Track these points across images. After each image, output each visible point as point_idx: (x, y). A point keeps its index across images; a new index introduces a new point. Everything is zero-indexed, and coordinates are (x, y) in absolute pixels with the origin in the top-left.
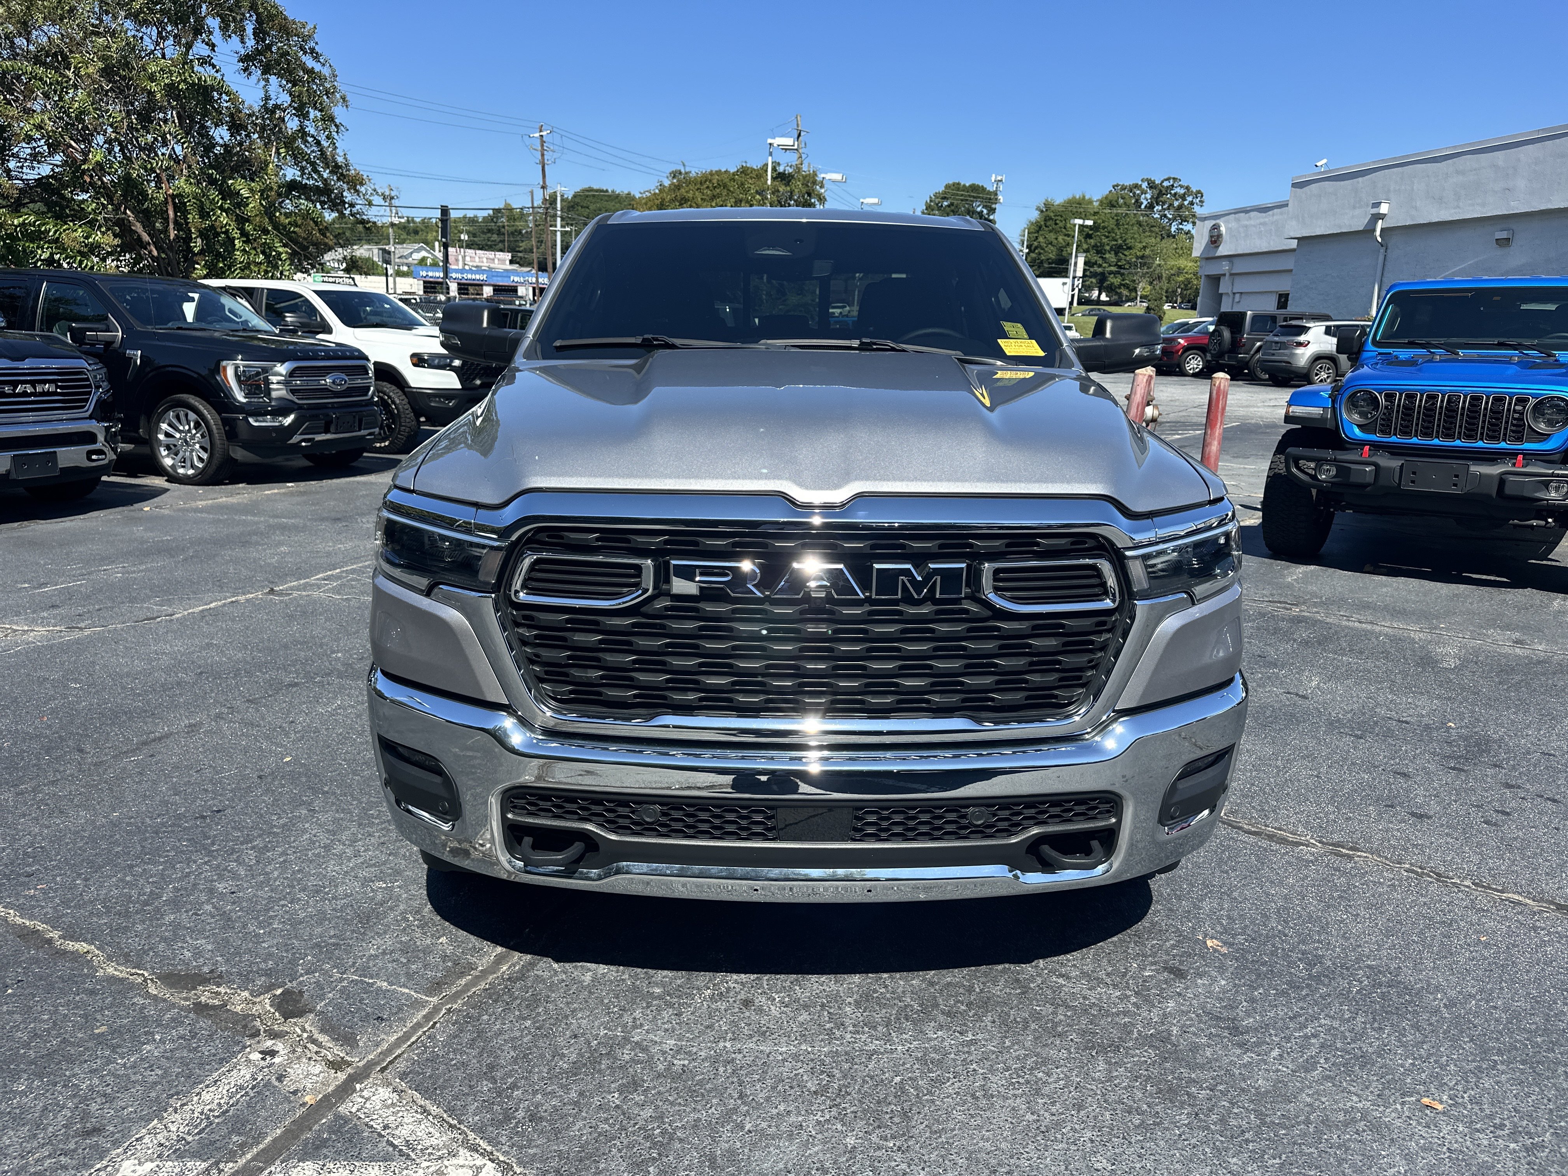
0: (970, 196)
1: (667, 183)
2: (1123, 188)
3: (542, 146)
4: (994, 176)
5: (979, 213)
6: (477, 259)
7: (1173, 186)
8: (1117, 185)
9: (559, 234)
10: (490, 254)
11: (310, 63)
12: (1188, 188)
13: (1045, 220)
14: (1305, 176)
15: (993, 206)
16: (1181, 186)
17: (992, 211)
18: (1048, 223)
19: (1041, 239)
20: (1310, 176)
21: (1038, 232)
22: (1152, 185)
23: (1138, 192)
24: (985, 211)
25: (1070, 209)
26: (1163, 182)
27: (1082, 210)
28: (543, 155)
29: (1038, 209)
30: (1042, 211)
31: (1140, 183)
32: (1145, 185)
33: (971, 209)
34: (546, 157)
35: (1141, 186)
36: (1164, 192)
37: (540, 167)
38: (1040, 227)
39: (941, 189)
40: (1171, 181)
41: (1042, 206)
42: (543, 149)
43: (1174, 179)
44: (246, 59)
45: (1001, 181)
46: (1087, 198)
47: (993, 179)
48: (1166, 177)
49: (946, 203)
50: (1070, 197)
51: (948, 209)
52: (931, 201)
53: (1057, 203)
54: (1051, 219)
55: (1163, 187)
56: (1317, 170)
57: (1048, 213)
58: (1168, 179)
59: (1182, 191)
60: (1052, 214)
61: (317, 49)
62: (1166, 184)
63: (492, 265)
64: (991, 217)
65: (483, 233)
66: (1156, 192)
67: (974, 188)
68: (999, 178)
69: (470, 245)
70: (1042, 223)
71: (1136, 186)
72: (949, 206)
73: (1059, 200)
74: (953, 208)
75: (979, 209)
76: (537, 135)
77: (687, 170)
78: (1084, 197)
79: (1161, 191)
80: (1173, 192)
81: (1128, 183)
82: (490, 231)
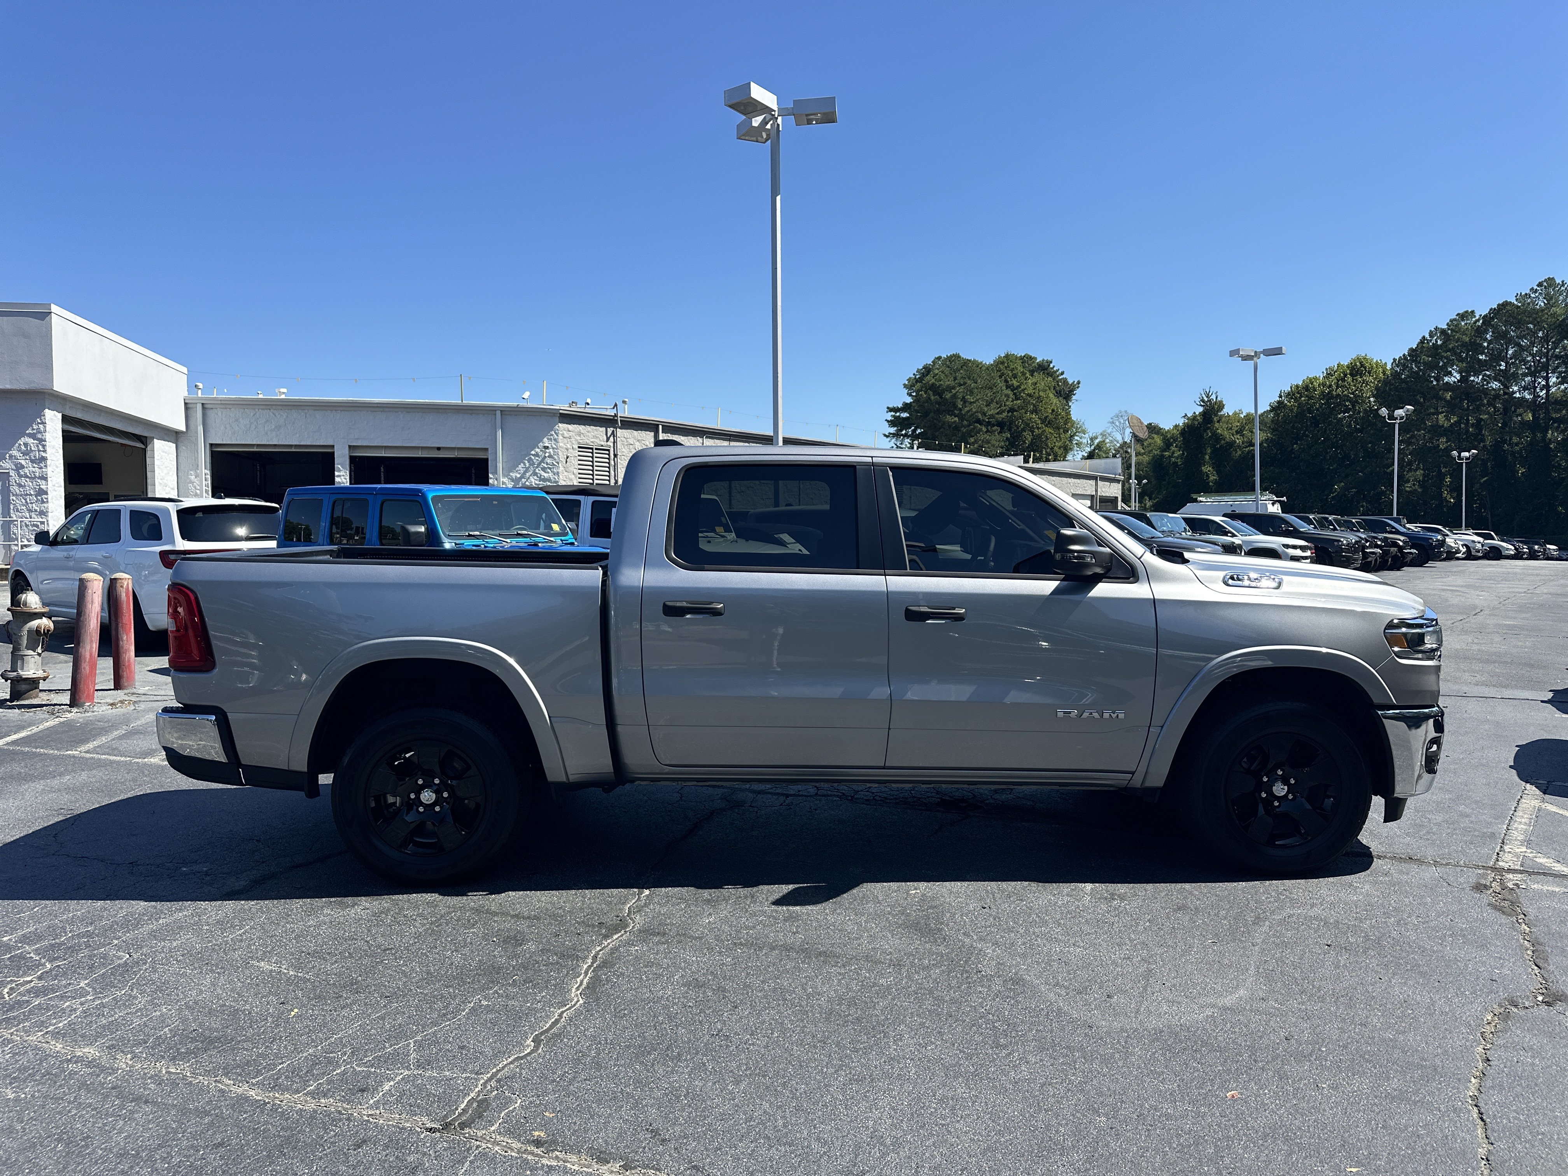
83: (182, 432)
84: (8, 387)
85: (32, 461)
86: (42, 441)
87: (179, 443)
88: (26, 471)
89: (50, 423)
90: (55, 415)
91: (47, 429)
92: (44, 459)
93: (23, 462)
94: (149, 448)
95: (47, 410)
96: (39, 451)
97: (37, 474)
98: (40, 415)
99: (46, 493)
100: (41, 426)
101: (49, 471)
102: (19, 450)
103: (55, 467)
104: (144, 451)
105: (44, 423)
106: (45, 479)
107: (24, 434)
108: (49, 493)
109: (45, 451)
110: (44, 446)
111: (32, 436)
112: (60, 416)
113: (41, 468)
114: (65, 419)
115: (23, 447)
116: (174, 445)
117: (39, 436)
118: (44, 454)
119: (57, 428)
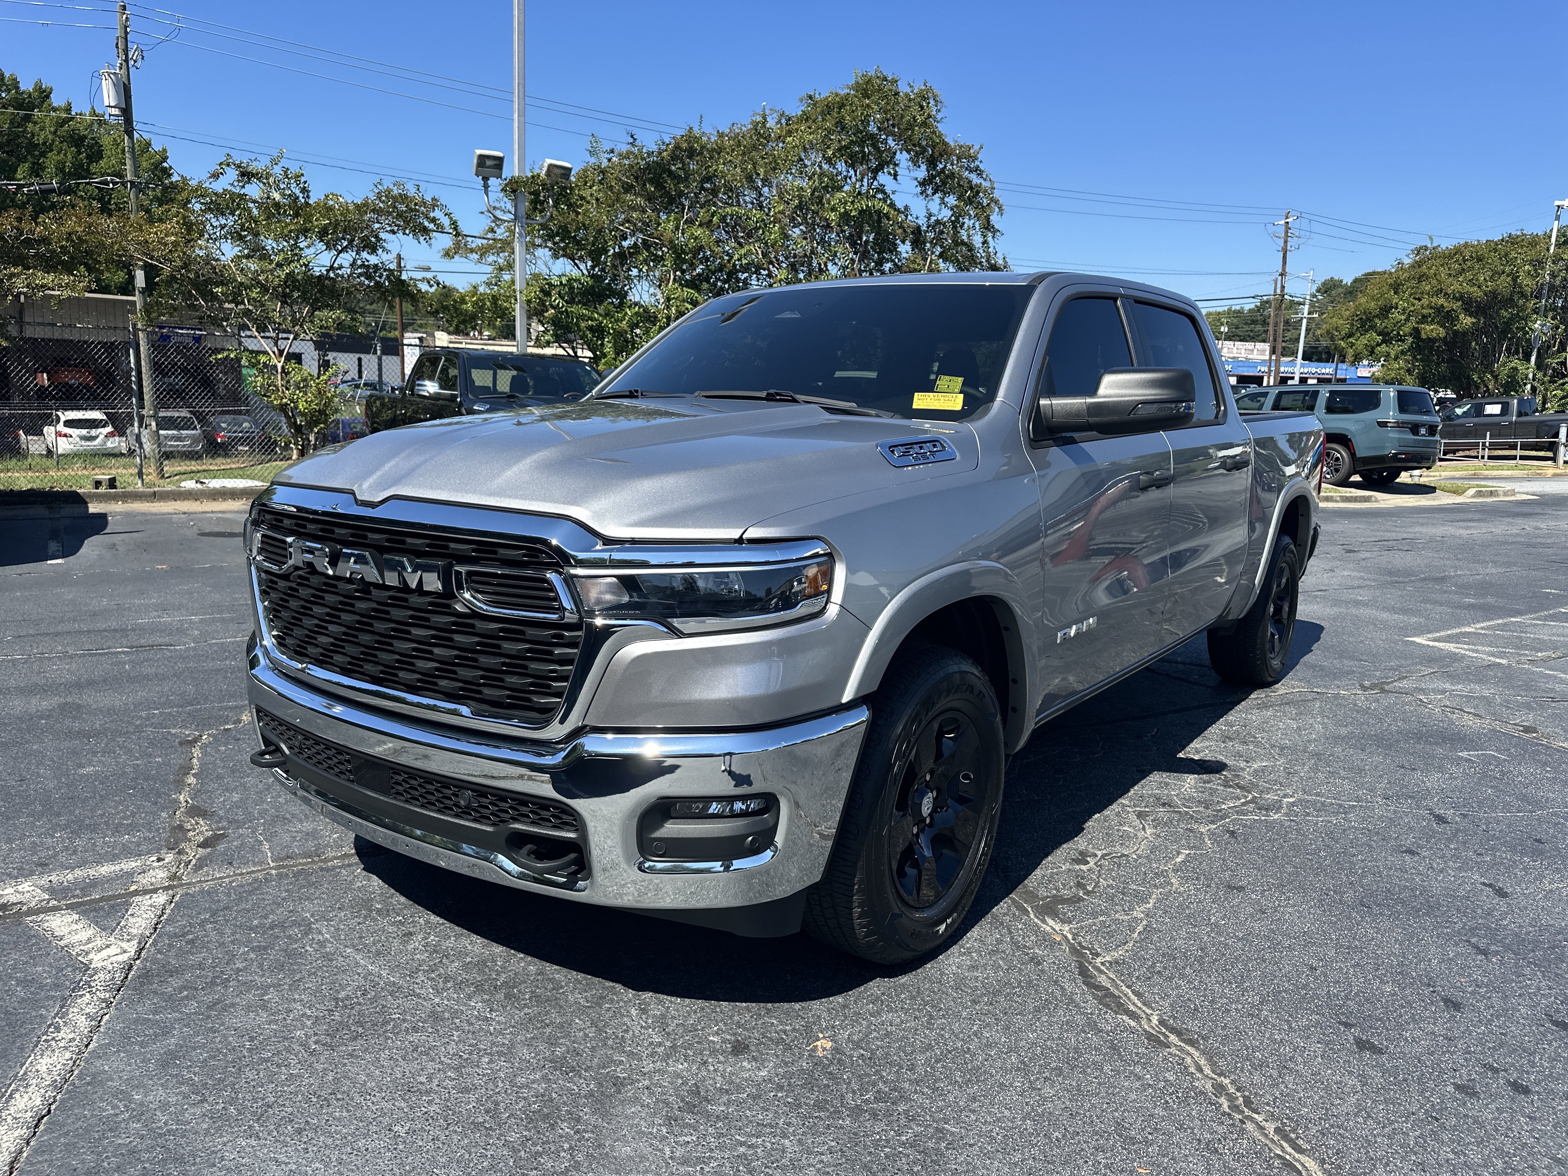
1: (1407, 261)
3: (1287, 232)
6: (1235, 350)
9: (1305, 321)
10: (1249, 345)
11: (975, 179)
28: (1286, 242)
34: (1289, 244)
37: (1281, 254)
42: (1287, 236)
44: (923, 183)
61: (982, 167)
63: (1250, 356)
65: (1246, 324)
69: (1229, 337)
76: (1283, 222)
77: (1435, 245)
82: (1254, 322)
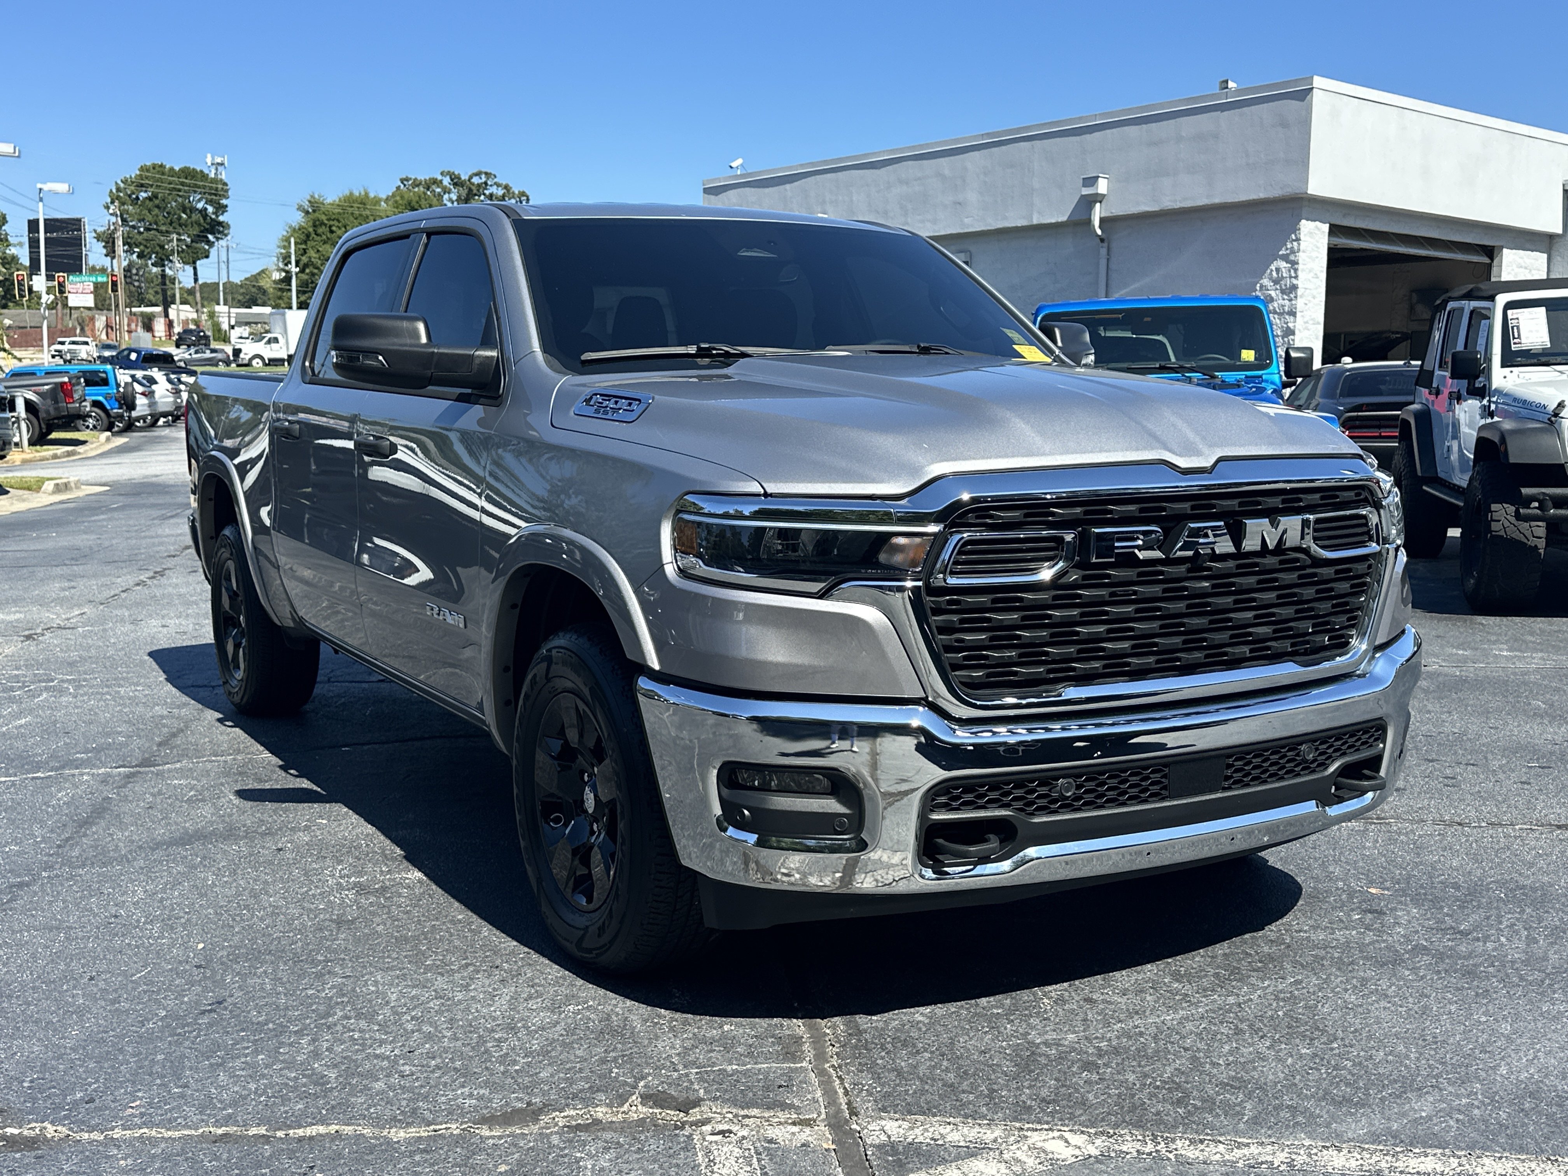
0: (182, 184)
2: (417, 184)
4: (209, 156)
5: (200, 211)
7: (486, 183)
8: (407, 179)
12: (506, 187)
13: (315, 226)
14: (719, 180)
15: (224, 202)
16: (498, 185)
17: (221, 209)
18: (320, 231)
19: (312, 253)
20: (725, 179)
21: (305, 242)
22: (457, 182)
23: (438, 190)
24: (210, 209)
25: (350, 210)
26: (471, 178)
27: (368, 213)
29: (300, 208)
30: (307, 213)
31: (440, 177)
32: (446, 181)
33: (188, 205)
35: (441, 181)
36: (475, 191)
38: (308, 236)
39: (133, 172)
40: (483, 176)
41: (306, 205)
43: (486, 173)
45: (222, 164)
46: (372, 195)
47: (209, 160)
48: (475, 171)
49: (143, 195)
50: (347, 193)
51: (150, 204)
52: (118, 189)
53: (329, 200)
54: (322, 224)
55: (473, 184)
56: (731, 173)
57: (317, 215)
58: (478, 174)
59: (500, 192)
60: (324, 218)
62: (476, 180)
64: (221, 218)
66: (464, 192)
67: (187, 173)
68: (219, 160)
70: (311, 230)
71: (435, 182)
72: (150, 199)
73: (331, 196)
74: (157, 202)
75: (200, 206)
78: (367, 194)
79: (470, 190)
80: (487, 192)
81: (422, 177)
83: (1558, 235)
84: (1262, 195)
85: (1283, 292)
86: (1294, 263)
87: (1554, 253)
88: (1276, 305)
89: (1308, 238)
90: (1317, 227)
91: (1302, 248)
92: (1294, 288)
93: (1273, 293)
94: (1496, 262)
95: (1303, 222)
96: (1291, 277)
97: (1286, 309)
98: (1295, 229)
99: (1293, 333)
100: (1295, 244)
101: (1300, 303)
102: (1271, 278)
103: (1310, 298)
104: (1490, 266)
105: (1298, 240)
106: (1293, 313)
107: (1276, 257)
108: (1297, 332)
109: (1296, 277)
110: (1296, 270)
111: (1285, 258)
112: (1326, 227)
113: (1290, 300)
114: (1334, 230)
115: (1274, 274)
116: (1545, 256)
117: (1292, 258)
118: (1294, 281)
119: (1319, 245)
